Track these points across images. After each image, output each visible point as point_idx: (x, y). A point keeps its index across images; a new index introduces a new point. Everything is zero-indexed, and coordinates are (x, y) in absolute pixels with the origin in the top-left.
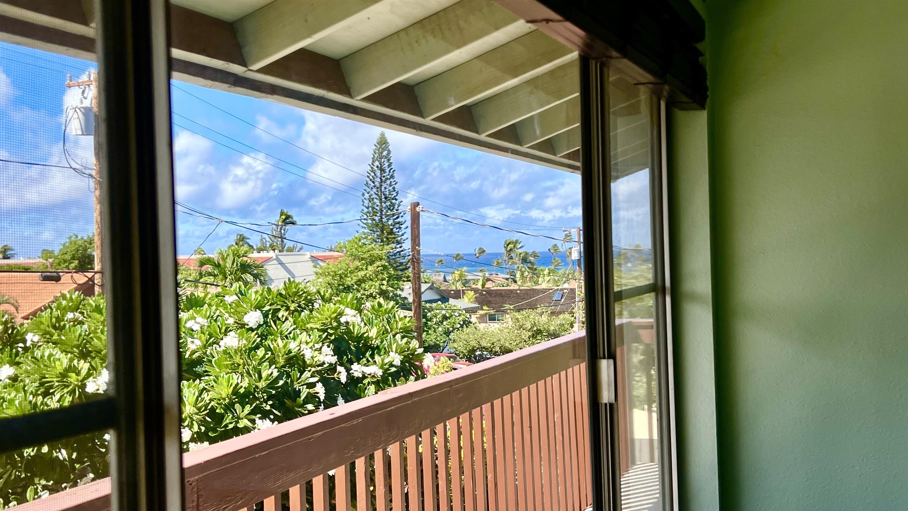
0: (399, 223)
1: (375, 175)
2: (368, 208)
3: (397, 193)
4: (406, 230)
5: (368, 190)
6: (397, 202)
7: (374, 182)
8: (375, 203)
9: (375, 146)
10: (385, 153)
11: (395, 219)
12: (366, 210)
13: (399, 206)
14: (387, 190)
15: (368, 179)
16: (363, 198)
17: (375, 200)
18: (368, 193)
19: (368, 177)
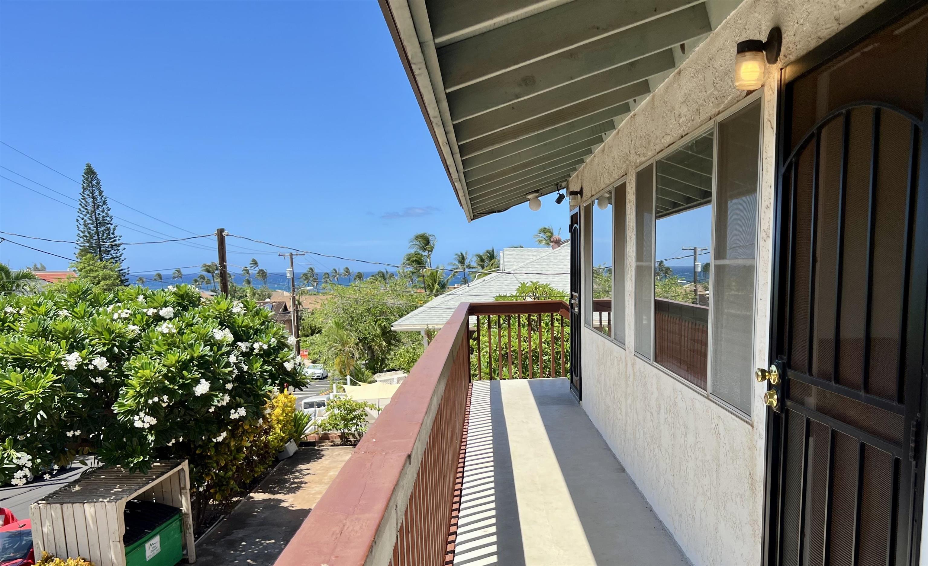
0: (116, 245)
1: (86, 202)
2: (83, 232)
3: (111, 218)
4: (123, 252)
5: (82, 216)
6: (112, 227)
7: (86, 209)
8: (90, 228)
9: (84, 177)
10: (94, 183)
11: (112, 242)
12: (82, 235)
13: (114, 229)
14: (101, 216)
15: (80, 207)
16: (78, 224)
17: (90, 226)
18: (83, 219)
19: (81, 205)
